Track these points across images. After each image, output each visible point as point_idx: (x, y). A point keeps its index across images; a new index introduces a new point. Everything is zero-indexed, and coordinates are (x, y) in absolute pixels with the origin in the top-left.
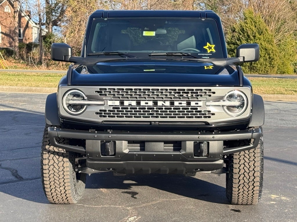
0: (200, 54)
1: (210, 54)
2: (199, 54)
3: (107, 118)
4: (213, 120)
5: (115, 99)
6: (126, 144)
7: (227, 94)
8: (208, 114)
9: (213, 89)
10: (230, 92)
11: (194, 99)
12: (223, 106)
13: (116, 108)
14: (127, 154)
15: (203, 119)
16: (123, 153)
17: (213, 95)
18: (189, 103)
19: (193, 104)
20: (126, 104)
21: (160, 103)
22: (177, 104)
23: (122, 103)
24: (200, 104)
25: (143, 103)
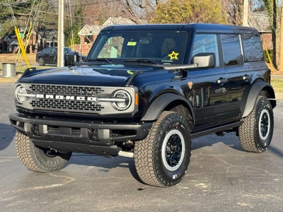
0: (163, 61)
1: (172, 61)
3: (36, 107)
4: (102, 112)
5: (41, 93)
6: (45, 127)
7: (114, 92)
8: (99, 108)
9: (103, 88)
10: (117, 90)
11: (90, 95)
12: (112, 102)
13: (41, 100)
14: (46, 135)
15: (95, 111)
16: (44, 134)
17: (102, 93)
18: (86, 98)
19: (89, 99)
20: (47, 97)
21: (68, 98)
22: (78, 98)
23: (45, 96)
24: (94, 99)
25: (57, 97)
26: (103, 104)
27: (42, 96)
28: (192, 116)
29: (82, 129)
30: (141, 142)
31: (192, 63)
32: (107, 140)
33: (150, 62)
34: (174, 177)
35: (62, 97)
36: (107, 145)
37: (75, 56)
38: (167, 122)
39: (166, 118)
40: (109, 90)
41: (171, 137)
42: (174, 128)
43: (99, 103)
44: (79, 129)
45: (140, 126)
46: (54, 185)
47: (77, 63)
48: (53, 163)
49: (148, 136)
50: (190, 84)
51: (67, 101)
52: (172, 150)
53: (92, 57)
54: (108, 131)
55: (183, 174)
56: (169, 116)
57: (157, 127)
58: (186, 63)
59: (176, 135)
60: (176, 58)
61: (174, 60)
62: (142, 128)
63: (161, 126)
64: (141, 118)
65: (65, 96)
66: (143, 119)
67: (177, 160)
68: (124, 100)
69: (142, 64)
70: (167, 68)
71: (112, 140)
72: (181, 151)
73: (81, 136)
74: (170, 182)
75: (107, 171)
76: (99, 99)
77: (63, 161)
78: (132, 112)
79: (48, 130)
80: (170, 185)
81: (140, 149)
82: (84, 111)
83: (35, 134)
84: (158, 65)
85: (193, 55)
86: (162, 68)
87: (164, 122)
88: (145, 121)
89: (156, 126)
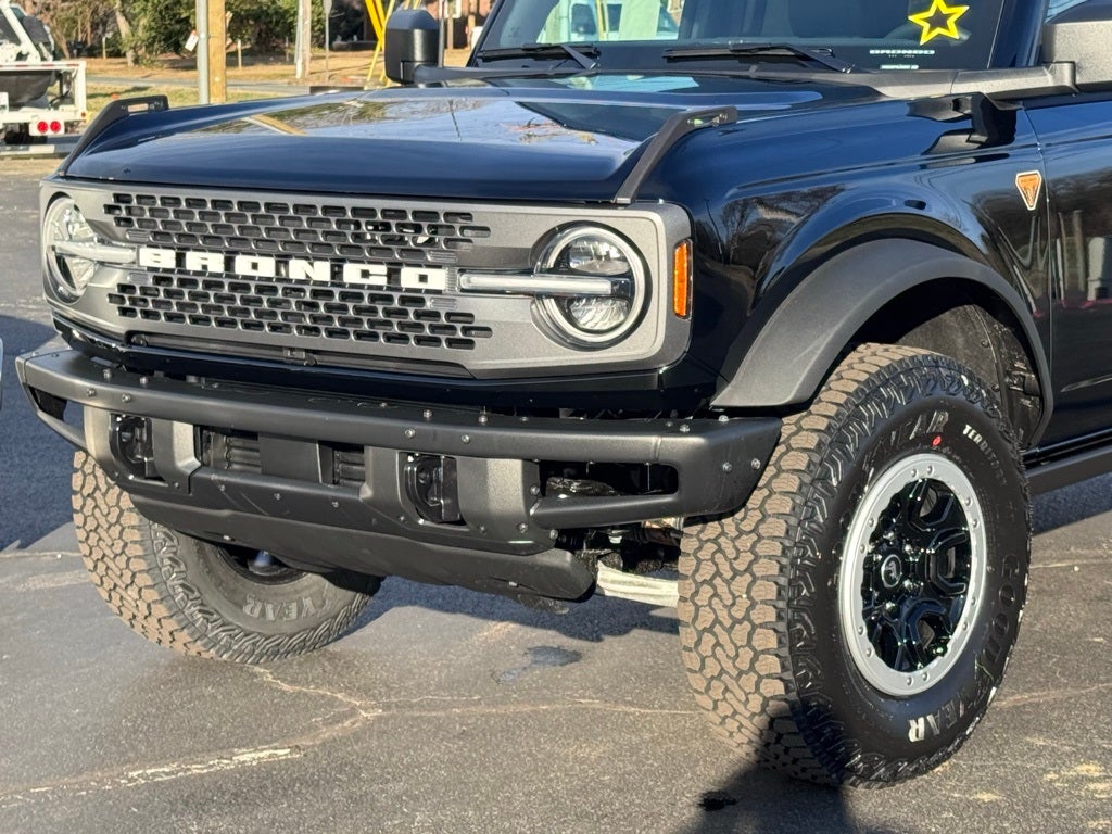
0: (877, 52)
1: (926, 52)
2: (872, 52)
3: (138, 322)
4: (483, 358)
5: (160, 240)
6: (183, 435)
7: (551, 236)
8: (466, 330)
9: (482, 212)
10: (563, 227)
11: (415, 257)
12: (538, 296)
13: (162, 278)
14: (190, 479)
15: (443, 352)
16: (178, 475)
17: (480, 241)
18: (393, 274)
19: (409, 278)
20: (194, 261)
21: (297, 269)
22: (351, 274)
23: (180, 259)
24: (438, 279)
25: (242, 265)
26: (484, 310)
27: (167, 259)
28: (1034, 367)
29: (370, 452)
30: (713, 529)
31: (1044, 59)
32: (510, 524)
33: (802, 59)
34: (917, 730)
35: (267, 267)
36: (516, 550)
37: (418, 35)
38: (871, 410)
39: (869, 391)
40: (521, 224)
41: (896, 498)
42: (923, 444)
43: (466, 304)
44: (359, 448)
45: (697, 440)
46: (247, 757)
47: (425, 72)
48: (281, 614)
49: (756, 498)
50: (1029, 185)
51: (295, 289)
52: (907, 570)
53: (507, 40)
54: (516, 466)
55: (978, 706)
56: (890, 375)
57: (811, 441)
58: (1008, 60)
59: (934, 484)
60: (953, 33)
61: (940, 44)
62: (713, 454)
63: (835, 438)
64: (712, 391)
65: (282, 260)
66: (722, 399)
67: (943, 627)
68: (604, 287)
69: (753, 71)
70: (892, 92)
71: (540, 523)
72: (963, 575)
73: (367, 492)
74: (891, 760)
75: (575, 656)
76: (465, 281)
77: (338, 599)
78: (658, 358)
79: (201, 447)
80: (894, 778)
81: (707, 571)
82: (381, 346)
83: (139, 469)
84: (848, 78)
85: (1054, 12)
86: (870, 93)
87: (851, 413)
88: (731, 412)
89: (801, 437)
